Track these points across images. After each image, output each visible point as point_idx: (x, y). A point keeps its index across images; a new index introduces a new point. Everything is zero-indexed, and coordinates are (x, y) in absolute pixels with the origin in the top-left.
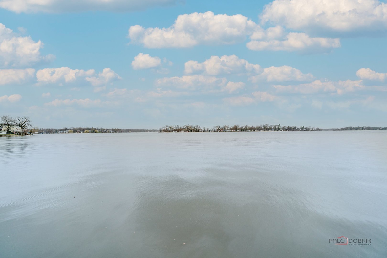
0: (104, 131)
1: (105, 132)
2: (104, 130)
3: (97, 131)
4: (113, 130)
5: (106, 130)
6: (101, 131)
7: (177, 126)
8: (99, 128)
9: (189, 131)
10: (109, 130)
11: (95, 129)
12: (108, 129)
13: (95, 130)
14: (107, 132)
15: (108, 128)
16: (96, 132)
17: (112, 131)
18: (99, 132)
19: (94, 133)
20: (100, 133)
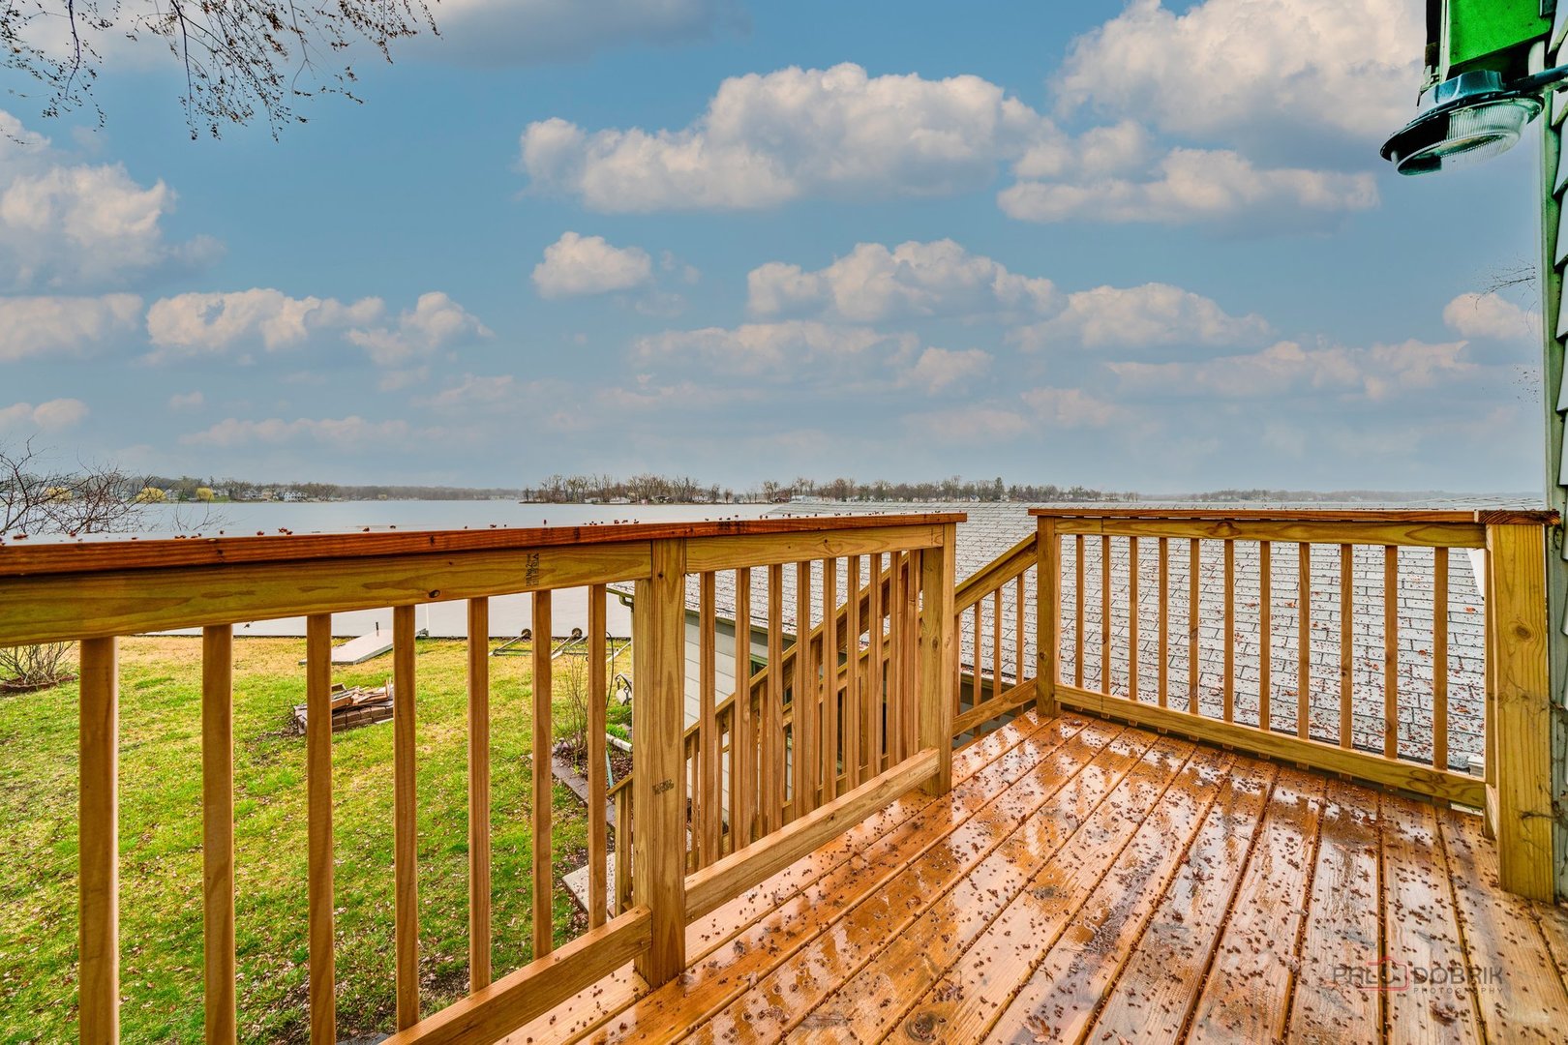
0: (249, 494)
1: (254, 499)
2: (245, 487)
3: (211, 491)
4: (295, 488)
5: (260, 489)
6: (231, 492)
7: (600, 479)
8: (219, 480)
9: (650, 502)
10: (273, 487)
11: (200, 484)
12: (270, 483)
13: (200, 490)
14: (261, 500)
15: (266, 481)
16: (200, 501)
17: (288, 496)
18: (217, 499)
19: (192, 502)
20: (225, 501)
